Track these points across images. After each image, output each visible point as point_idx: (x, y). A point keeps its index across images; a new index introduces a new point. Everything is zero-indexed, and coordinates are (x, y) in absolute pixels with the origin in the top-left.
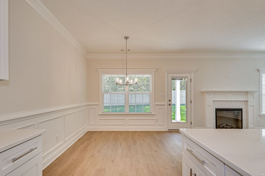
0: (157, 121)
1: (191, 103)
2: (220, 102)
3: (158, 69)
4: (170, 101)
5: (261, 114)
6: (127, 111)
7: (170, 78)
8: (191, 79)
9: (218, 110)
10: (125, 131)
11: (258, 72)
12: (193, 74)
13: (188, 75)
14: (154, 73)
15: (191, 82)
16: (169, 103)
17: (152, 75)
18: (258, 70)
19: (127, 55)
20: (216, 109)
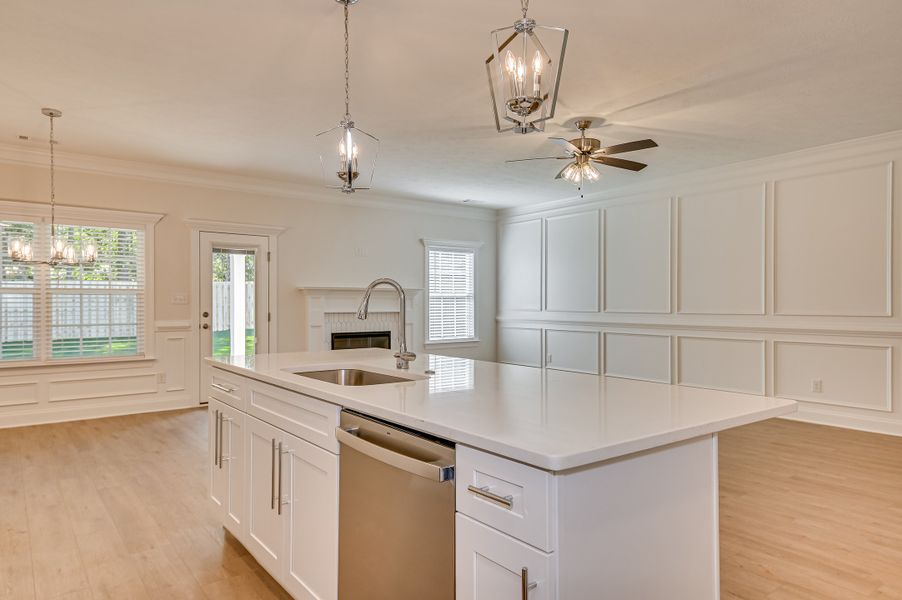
0: (162, 378)
1: (269, 320)
2: (341, 316)
3: (165, 215)
4: (206, 315)
5: (427, 342)
6: (44, 355)
7: (207, 248)
8: (269, 253)
9: (336, 337)
10: (34, 426)
11: (421, 246)
12: (273, 239)
13: (262, 241)
14: (151, 227)
15: (269, 260)
16: (205, 321)
17: (143, 234)
18: (421, 241)
19: (55, 155)
20: (333, 334)
